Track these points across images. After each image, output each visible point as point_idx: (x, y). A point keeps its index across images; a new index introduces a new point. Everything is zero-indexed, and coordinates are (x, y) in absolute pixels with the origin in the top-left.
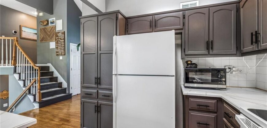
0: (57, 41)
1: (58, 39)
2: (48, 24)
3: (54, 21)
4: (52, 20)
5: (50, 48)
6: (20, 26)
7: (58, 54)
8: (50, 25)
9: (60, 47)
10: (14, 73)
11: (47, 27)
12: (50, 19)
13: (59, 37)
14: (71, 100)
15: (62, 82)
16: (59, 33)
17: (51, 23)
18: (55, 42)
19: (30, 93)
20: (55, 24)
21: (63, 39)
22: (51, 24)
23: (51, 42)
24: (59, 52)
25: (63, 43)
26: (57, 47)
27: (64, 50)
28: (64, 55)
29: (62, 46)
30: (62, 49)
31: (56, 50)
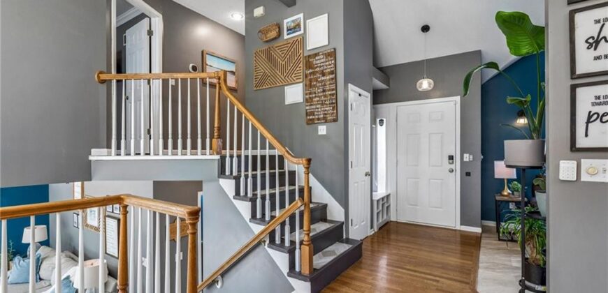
0: (311, 81)
1: (313, 73)
2: (280, 34)
3: (299, 25)
4: (293, 21)
5: (286, 103)
6: (202, 52)
7: (313, 119)
8: (286, 37)
9: (319, 97)
10: (219, 177)
11: (278, 43)
12: (285, 21)
13: (318, 69)
14: (361, 262)
15: (326, 205)
16: (316, 55)
17: (288, 30)
18: (301, 84)
19: (272, 241)
20: (302, 32)
21: (332, 73)
22: (288, 34)
23: (287, 85)
24: (317, 112)
25: (330, 84)
26: (310, 98)
27: (335, 105)
28: (335, 120)
29: (327, 93)
30: (327, 102)
31: (307, 106)
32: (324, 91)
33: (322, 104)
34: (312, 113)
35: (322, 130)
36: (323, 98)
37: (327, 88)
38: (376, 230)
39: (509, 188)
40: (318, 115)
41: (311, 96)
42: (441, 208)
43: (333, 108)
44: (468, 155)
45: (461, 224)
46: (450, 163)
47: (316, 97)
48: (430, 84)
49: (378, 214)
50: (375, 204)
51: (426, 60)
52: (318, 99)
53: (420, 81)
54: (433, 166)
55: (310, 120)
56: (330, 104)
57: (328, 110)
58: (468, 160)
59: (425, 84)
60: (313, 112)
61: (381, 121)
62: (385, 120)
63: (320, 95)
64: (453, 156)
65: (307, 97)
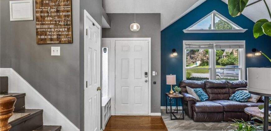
5: (12, 19)
7: (44, 40)
24: (50, 32)
25: (65, 5)
26: (41, 16)
27: (70, 26)
28: (70, 42)
29: (61, 14)
30: (62, 23)
31: (38, 24)
32: (58, 11)
33: (56, 24)
34: (44, 33)
35: (56, 51)
36: (56, 18)
37: (62, 8)
38: (104, 129)
39: (173, 90)
40: (51, 35)
41: (43, 14)
42: (140, 104)
43: (68, 29)
44: (155, 72)
45: (151, 112)
46: (145, 77)
47: (48, 16)
48: (138, 27)
49: (105, 116)
50: (103, 109)
51: (136, 14)
52: (51, 19)
53: (132, 24)
54: (137, 79)
55: (42, 40)
56: (64, 25)
57: (63, 31)
58: (155, 75)
59: (135, 27)
60: (46, 32)
61: (105, 49)
62: (107, 48)
63: (53, 14)
64: (147, 73)
65: (38, 15)
